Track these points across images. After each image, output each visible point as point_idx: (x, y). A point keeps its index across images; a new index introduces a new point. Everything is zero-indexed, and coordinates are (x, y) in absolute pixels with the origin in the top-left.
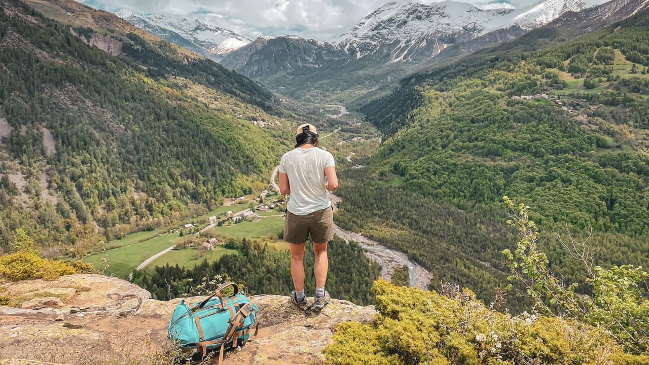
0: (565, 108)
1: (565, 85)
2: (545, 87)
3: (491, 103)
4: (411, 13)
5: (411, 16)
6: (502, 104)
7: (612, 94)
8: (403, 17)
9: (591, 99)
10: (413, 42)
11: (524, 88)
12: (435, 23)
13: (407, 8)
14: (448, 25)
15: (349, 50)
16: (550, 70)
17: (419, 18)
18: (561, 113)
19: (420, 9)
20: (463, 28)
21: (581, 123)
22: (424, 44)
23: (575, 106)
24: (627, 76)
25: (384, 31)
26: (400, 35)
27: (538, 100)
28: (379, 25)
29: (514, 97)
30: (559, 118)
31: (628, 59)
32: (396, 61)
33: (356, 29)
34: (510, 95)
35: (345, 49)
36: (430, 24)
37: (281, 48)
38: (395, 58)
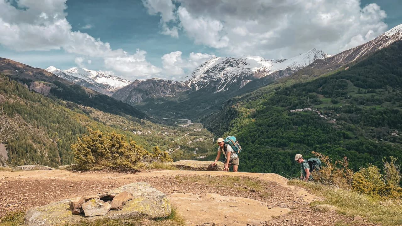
0: (322, 116)
1: (321, 103)
2: (309, 104)
3: (279, 114)
4: (227, 63)
5: (227, 65)
6: (285, 115)
7: (349, 107)
8: (222, 65)
9: (336, 110)
10: (229, 80)
11: (297, 105)
12: (241, 68)
13: (224, 60)
14: (249, 69)
15: (191, 85)
16: (310, 93)
17: (232, 66)
18: (320, 118)
19: (232, 60)
20: (258, 70)
21: (333, 124)
22: (235, 80)
23: (328, 114)
24: (356, 96)
25: (211, 74)
26: (221, 75)
27: (306, 112)
28: (208, 70)
29: (292, 111)
30: (320, 122)
31: (355, 85)
32: (219, 91)
33: (195, 73)
34: (289, 109)
35: (189, 85)
36: (238, 69)
37: (149, 86)
38: (220, 89)
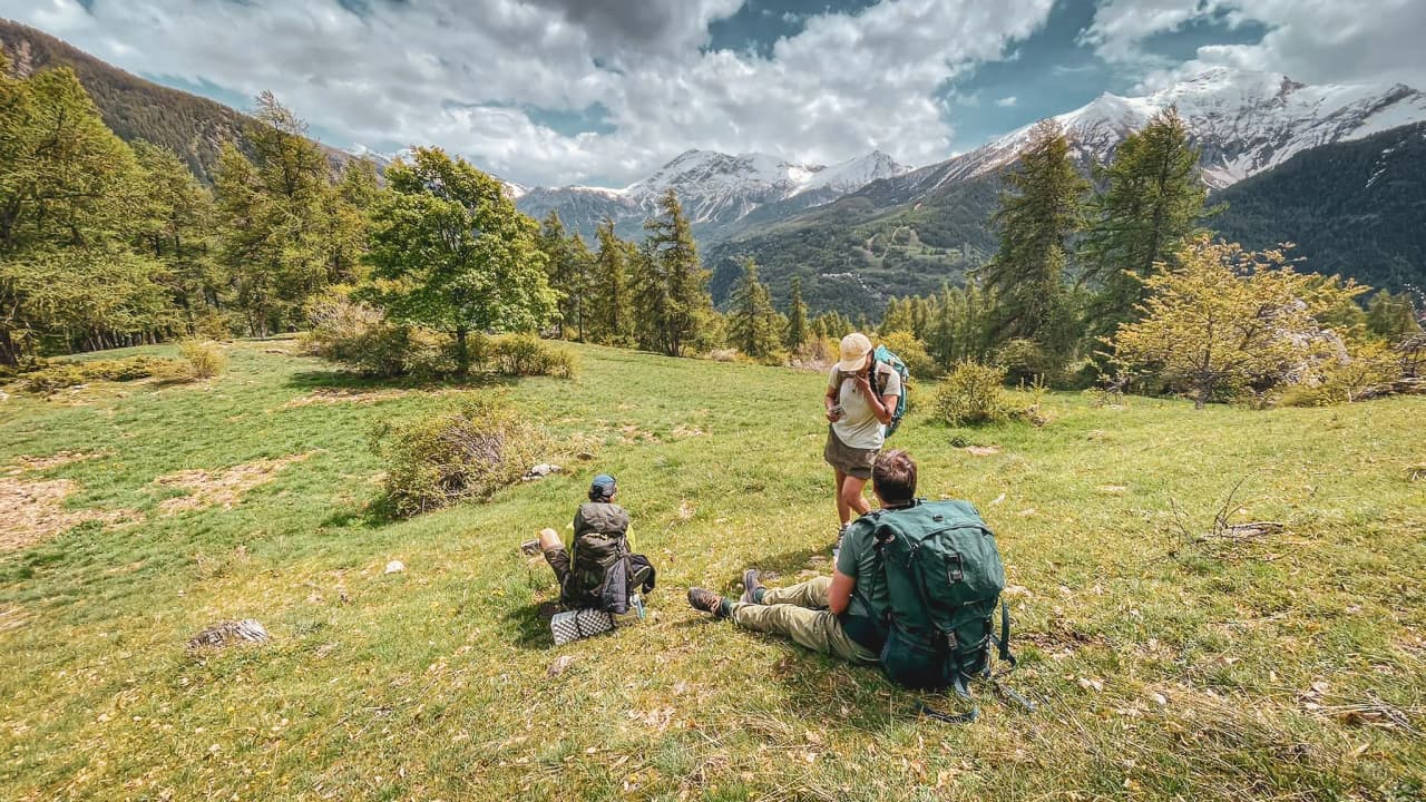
0: (864, 287)
1: (867, 265)
2: (851, 265)
3: (804, 280)
4: (716, 165)
5: (716, 169)
6: (814, 281)
7: (904, 275)
8: (707, 169)
9: (886, 279)
10: (718, 200)
11: (833, 266)
12: (743, 179)
13: (711, 159)
14: (757, 181)
15: (646, 205)
16: (855, 248)
17: (725, 171)
18: (862, 290)
19: (725, 160)
20: (773, 185)
21: (876, 300)
22: (731, 202)
23: (873, 285)
24: (918, 257)
25: (685, 185)
26: (702, 190)
27: (844, 278)
28: (680, 177)
29: (825, 275)
30: (860, 295)
31: (920, 240)
32: (701, 220)
33: (653, 180)
34: (821, 272)
35: (642, 204)
36: (736, 179)
37: (565, 202)
38: (700, 217)
